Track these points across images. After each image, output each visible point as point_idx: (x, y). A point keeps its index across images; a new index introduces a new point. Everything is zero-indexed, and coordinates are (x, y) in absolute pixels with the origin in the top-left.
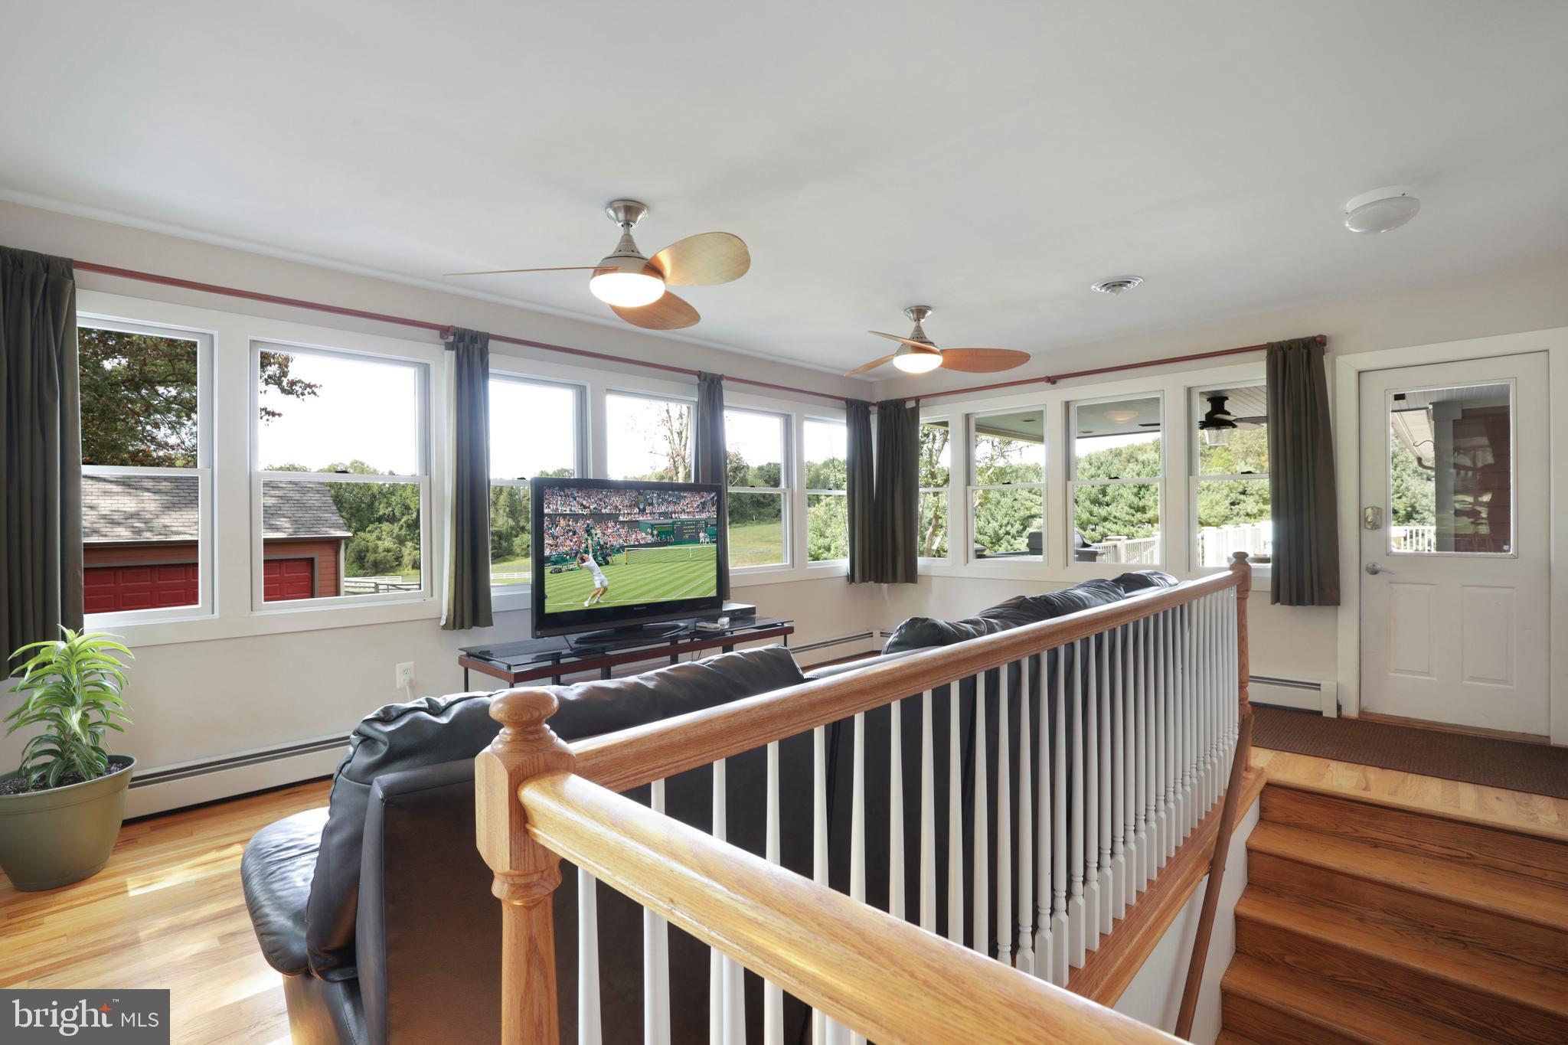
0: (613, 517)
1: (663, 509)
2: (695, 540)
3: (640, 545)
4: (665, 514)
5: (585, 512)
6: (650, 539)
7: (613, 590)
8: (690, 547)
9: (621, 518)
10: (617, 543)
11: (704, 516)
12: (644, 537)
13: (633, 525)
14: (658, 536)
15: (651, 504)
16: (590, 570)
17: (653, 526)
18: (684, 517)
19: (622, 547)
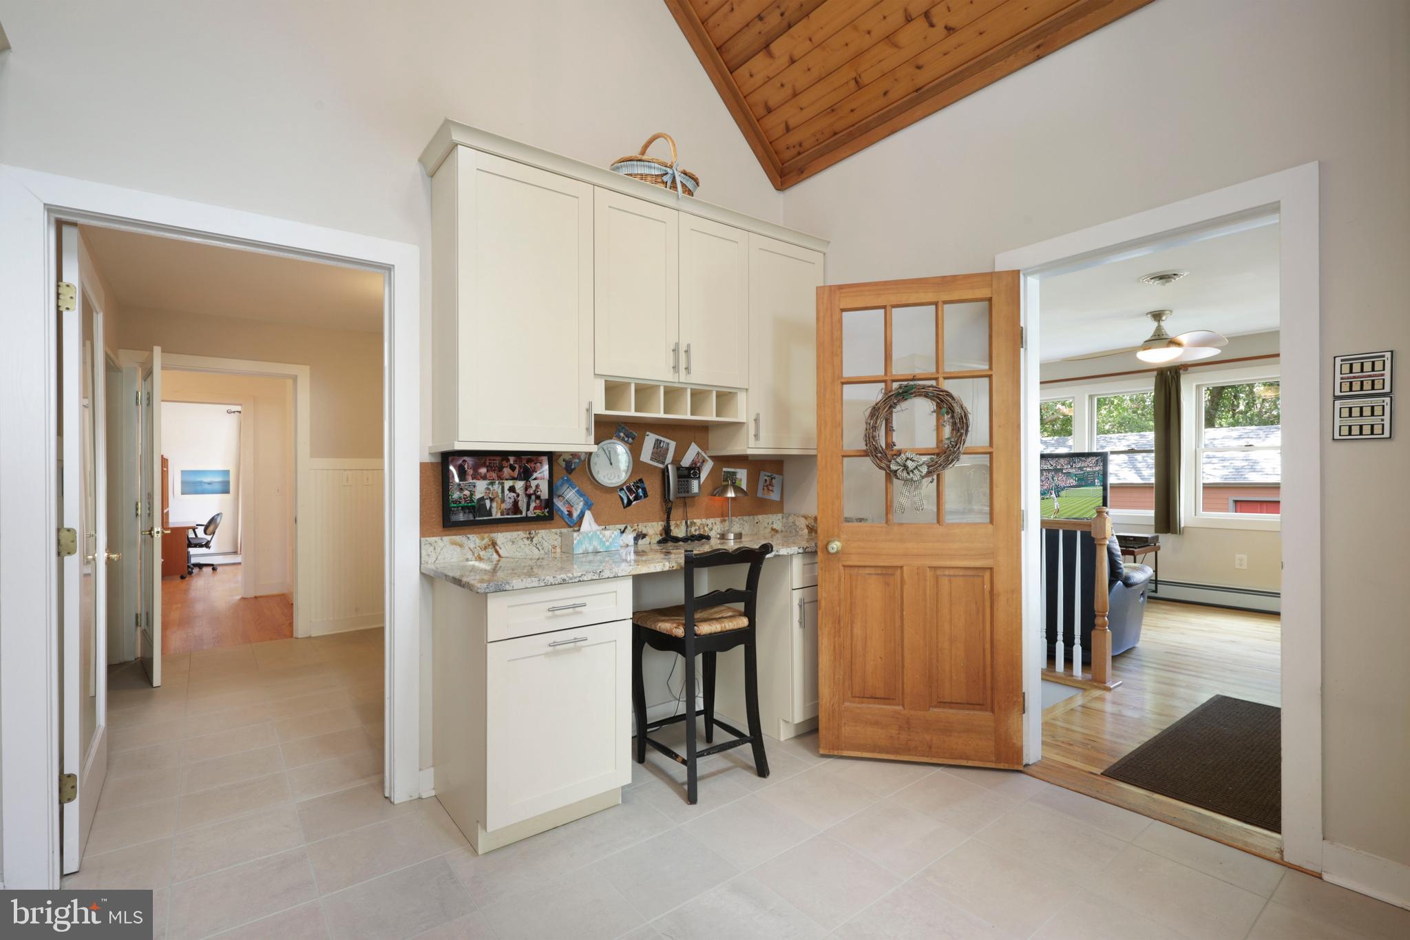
0: (1061, 470)
1: (1079, 465)
2: (1093, 484)
3: (1071, 487)
4: (1081, 468)
5: (1052, 468)
6: (1075, 483)
7: (1062, 510)
8: (1091, 488)
9: (1064, 471)
10: (1062, 484)
11: (1097, 469)
12: (1073, 482)
13: (1068, 474)
14: (1078, 481)
15: (1075, 462)
16: (1053, 498)
17: (1076, 475)
18: (1088, 469)
19: (1065, 487)
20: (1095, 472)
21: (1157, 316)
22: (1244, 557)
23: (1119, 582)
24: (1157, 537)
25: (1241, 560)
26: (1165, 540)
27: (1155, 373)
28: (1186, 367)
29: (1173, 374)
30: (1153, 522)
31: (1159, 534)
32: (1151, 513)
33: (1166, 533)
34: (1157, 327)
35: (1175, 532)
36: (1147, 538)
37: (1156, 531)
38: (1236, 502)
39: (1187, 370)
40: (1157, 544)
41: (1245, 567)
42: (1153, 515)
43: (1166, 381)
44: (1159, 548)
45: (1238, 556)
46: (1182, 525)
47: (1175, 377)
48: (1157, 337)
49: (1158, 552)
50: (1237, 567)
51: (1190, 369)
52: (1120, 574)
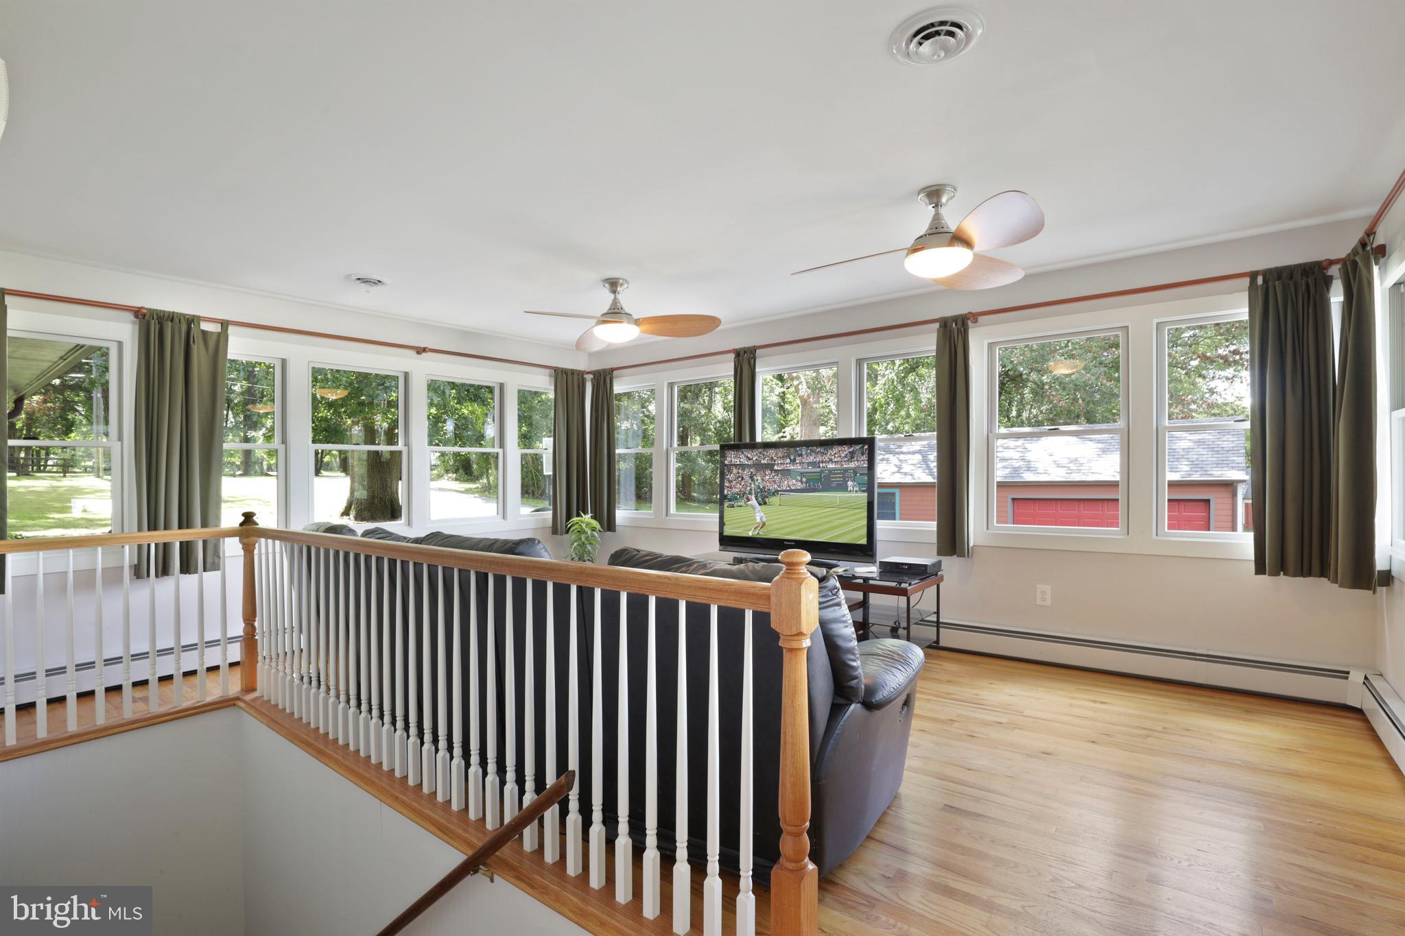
0: (770, 467)
1: (811, 459)
2: (843, 488)
3: (791, 491)
4: (813, 464)
5: (750, 463)
6: (799, 486)
8: (838, 494)
9: (776, 468)
10: (773, 487)
11: (852, 465)
12: (795, 483)
13: (786, 473)
14: (807, 482)
15: (801, 455)
16: (753, 507)
17: (802, 474)
18: (831, 466)
19: (777, 491)
20: (846, 470)
21: (934, 194)
22: (1047, 588)
23: (853, 707)
24: (939, 563)
25: (1044, 593)
26: (951, 566)
27: (937, 325)
28: (974, 317)
29: (960, 325)
30: (934, 540)
31: (943, 558)
32: (933, 526)
33: (951, 555)
34: (934, 216)
35: (962, 555)
36: (925, 566)
37: (939, 554)
38: (1013, 499)
39: (976, 322)
40: (939, 573)
41: (1048, 602)
42: (935, 529)
43: (950, 337)
44: (942, 579)
45: (1040, 587)
46: (971, 544)
47: (962, 329)
48: (934, 231)
49: (941, 585)
50: (1039, 602)
51: (981, 319)
52: (854, 690)
